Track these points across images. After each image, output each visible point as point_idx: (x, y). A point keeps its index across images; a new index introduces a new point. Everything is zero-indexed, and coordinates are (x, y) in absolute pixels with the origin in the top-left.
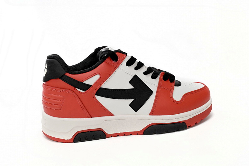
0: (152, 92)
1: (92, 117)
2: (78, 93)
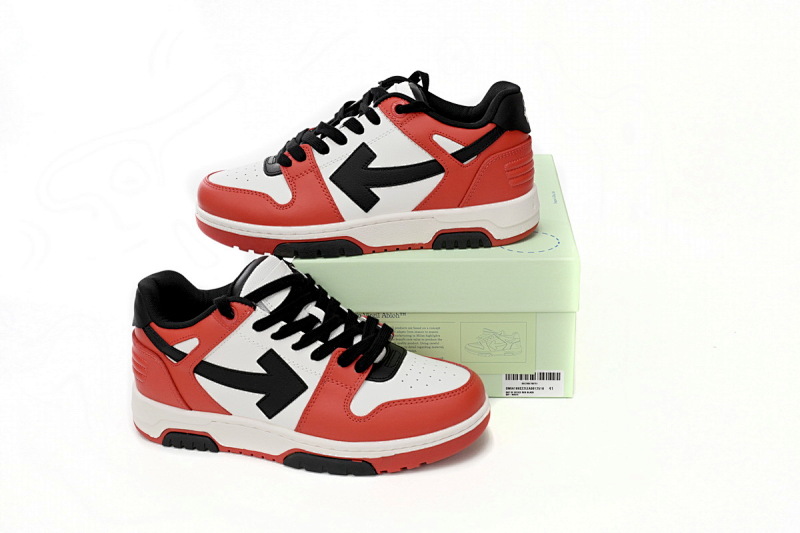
0: (305, 387)
1: (191, 410)
2: (168, 364)
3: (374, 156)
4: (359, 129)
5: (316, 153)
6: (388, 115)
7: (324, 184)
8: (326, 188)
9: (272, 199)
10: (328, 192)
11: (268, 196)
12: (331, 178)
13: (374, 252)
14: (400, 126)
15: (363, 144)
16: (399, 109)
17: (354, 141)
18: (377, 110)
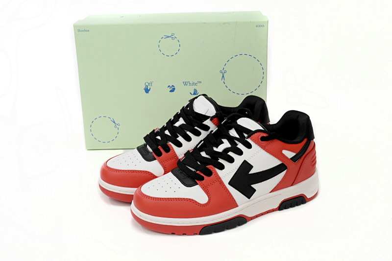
3: (251, 167)
4: (240, 153)
5: (217, 170)
6: (256, 143)
7: (226, 187)
8: (227, 190)
9: (196, 202)
10: (229, 192)
11: (193, 200)
12: (230, 183)
13: (252, 219)
14: (263, 148)
15: (245, 161)
16: (263, 139)
17: (238, 160)
18: (249, 140)
